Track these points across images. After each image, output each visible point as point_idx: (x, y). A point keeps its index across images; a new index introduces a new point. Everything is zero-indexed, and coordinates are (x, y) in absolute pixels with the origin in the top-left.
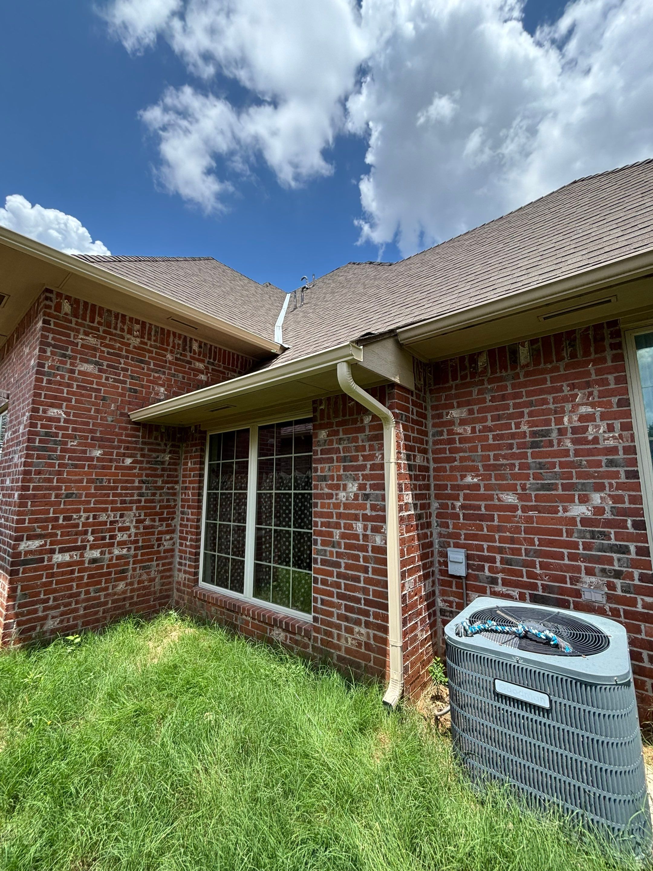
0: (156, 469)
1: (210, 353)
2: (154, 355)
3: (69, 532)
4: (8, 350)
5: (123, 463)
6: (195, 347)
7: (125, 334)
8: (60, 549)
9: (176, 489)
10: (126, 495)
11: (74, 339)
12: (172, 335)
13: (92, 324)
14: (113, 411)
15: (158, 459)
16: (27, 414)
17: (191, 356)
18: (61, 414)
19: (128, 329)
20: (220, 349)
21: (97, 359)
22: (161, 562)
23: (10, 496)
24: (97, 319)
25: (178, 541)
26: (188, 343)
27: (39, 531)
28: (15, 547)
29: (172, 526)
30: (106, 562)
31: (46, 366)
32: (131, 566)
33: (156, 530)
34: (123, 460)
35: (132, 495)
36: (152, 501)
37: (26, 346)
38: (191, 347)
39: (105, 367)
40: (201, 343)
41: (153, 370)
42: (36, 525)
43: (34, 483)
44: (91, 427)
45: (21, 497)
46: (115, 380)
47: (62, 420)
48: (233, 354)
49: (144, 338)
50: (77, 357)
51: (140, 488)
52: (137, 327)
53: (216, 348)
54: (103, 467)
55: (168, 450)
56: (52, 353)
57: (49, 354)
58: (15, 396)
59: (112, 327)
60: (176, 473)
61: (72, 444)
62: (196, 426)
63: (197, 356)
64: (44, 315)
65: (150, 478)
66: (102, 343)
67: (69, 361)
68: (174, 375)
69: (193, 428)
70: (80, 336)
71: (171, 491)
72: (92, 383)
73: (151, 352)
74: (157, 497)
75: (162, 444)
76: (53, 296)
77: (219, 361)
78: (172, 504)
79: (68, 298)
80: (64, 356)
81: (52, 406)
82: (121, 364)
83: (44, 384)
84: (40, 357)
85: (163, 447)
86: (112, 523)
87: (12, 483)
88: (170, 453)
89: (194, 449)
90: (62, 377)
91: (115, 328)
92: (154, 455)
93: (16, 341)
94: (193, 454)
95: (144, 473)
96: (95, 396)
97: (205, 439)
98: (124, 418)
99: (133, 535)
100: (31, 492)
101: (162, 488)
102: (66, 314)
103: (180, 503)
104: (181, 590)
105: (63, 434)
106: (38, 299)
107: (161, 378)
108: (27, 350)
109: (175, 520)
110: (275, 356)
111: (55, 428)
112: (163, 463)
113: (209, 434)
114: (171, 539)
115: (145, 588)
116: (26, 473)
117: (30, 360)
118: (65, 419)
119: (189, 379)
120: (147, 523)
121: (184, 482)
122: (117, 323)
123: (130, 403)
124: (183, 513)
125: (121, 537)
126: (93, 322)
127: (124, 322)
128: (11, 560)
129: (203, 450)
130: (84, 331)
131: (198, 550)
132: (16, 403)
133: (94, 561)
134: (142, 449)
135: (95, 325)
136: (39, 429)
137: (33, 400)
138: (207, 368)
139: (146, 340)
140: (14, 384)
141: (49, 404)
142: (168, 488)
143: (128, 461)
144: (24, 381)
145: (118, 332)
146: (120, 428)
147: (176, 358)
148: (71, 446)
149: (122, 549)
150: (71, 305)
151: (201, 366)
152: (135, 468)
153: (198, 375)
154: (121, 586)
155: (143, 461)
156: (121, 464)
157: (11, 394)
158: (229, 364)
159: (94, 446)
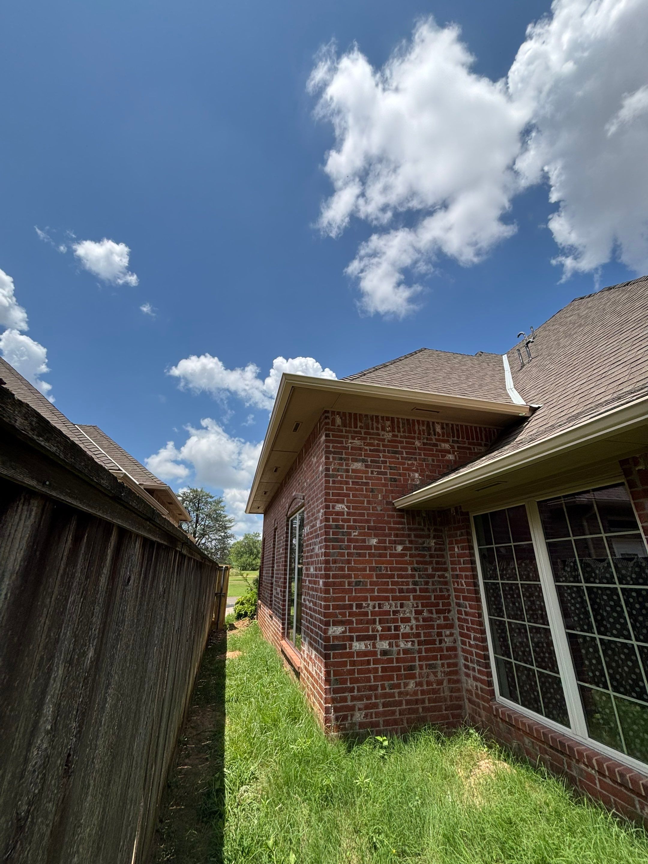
0: (424, 556)
1: (453, 432)
2: (405, 445)
3: (362, 620)
4: (299, 462)
5: (396, 550)
6: (438, 429)
7: (380, 431)
8: (357, 636)
9: (446, 577)
10: (402, 583)
11: (346, 444)
12: (416, 423)
13: (356, 430)
14: (381, 501)
15: (425, 545)
16: (322, 511)
17: (436, 439)
18: (344, 509)
19: (382, 426)
20: (461, 426)
21: (363, 457)
22: (445, 662)
23: (315, 583)
24: (359, 424)
25: (460, 638)
26: (431, 426)
27: (340, 618)
28: (326, 632)
29: (449, 620)
30: (394, 656)
31: (331, 469)
32: (417, 663)
33: (435, 623)
34: (395, 547)
35: (407, 584)
36: (426, 590)
37: (314, 457)
38: (434, 430)
39: (369, 463)
40: (442, 424)
41: (406, 459)
42: (337, 611)
43: (333, 571)
44: (366, 517)
45: (325, 584)
46: (379, 473)
47: (345, 513)
48: (476, 428)
49: (395, 432)
50: (349, 458)
51: (413, 576)
52: (388, 423)
53: (457, 425)
54: (380, 555)
55: (432, 536)
56: (334, 458)
57: (331, 460)
58: (309, 497)
59: (370, 428)
60: (443, 560)
61: (355, 534)
62: (456, 508)
63: (441, 437)
64: (326, 430)
65: (421, 566)
66: (364, 443)
67: (344, 463)
68: (424, 460)
69: (453, 510)
70: (350, 441)
71: (442, 579)
72: (361, 478)
73: (402, 442)
74: (430, 587)
75: (426, 529)
76: (329, 415)
77: (463, 438)
78: (446, 594)
79: (338, 413)
80: (341, 459)
81: (338, 502)
82: (380, 458)
83: (331, 485)
84: (326, 464)
85: (426, 533)
86: (395, 612)
87: (316, 571)
88: (434, 538)
89: (459, 533)
90: (342, 476)
91: (373, 429)
92: (420, 541)
93: (305, 454)
94: (459, 538)
95: (414, 560)
96: (366, 489)
97: (468, 520)
98: (390, 507)
99: (414, 627)
100: (331, 580)
101: (433, 576)
102: (339, 426)
103: (454, 594)
104: (475, 701)
105: (347, 525)
106: (320, 420)
107: (414, 464)
108: (315, 460)
109: (452, 613)
110: (525, 419)
111: (342, 521)
112: (429, 549)
113: (472, 515)
114: (452, 635)
115: (434, 691)
116: (327, 562)
117: (318, 466)
118: (347, 512)
119: (438, 461)
120: (425, 614)
121: (453, 569)
122: (373, 424)
123: (392, 492)
124: (458, 605)
125: (404, 629)
126: (356, 428)
127: (378, 422)
128: (324, 643)
129: (469, 534)
130: (352, 436)
131: (486, 653)
132: (311, 502)
133: (384, 653)
134: (409, 536)
135: (358, 429)
136: (331, 523)
137: (325, 498)
138: (452, 447)
139: (396, 433)
140: (307, 488)
141: (336, 501)
142: (439, 577)
143: (399, 548)
144: (316, 484)
145: (375, 431)
146: (389, 516)
147: (423, 443)
148: (355, 536)
149: (407, 642)
150: (341, 418)
151: (446, 446)
152: (406, 555)
153: (445, 456)
154: (412, 685)
155: (411, 547)
156: (394, 552)
157: (306, 495)
158: (473, 439)
159: (369, 535)
